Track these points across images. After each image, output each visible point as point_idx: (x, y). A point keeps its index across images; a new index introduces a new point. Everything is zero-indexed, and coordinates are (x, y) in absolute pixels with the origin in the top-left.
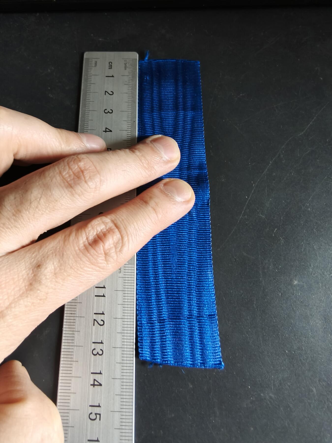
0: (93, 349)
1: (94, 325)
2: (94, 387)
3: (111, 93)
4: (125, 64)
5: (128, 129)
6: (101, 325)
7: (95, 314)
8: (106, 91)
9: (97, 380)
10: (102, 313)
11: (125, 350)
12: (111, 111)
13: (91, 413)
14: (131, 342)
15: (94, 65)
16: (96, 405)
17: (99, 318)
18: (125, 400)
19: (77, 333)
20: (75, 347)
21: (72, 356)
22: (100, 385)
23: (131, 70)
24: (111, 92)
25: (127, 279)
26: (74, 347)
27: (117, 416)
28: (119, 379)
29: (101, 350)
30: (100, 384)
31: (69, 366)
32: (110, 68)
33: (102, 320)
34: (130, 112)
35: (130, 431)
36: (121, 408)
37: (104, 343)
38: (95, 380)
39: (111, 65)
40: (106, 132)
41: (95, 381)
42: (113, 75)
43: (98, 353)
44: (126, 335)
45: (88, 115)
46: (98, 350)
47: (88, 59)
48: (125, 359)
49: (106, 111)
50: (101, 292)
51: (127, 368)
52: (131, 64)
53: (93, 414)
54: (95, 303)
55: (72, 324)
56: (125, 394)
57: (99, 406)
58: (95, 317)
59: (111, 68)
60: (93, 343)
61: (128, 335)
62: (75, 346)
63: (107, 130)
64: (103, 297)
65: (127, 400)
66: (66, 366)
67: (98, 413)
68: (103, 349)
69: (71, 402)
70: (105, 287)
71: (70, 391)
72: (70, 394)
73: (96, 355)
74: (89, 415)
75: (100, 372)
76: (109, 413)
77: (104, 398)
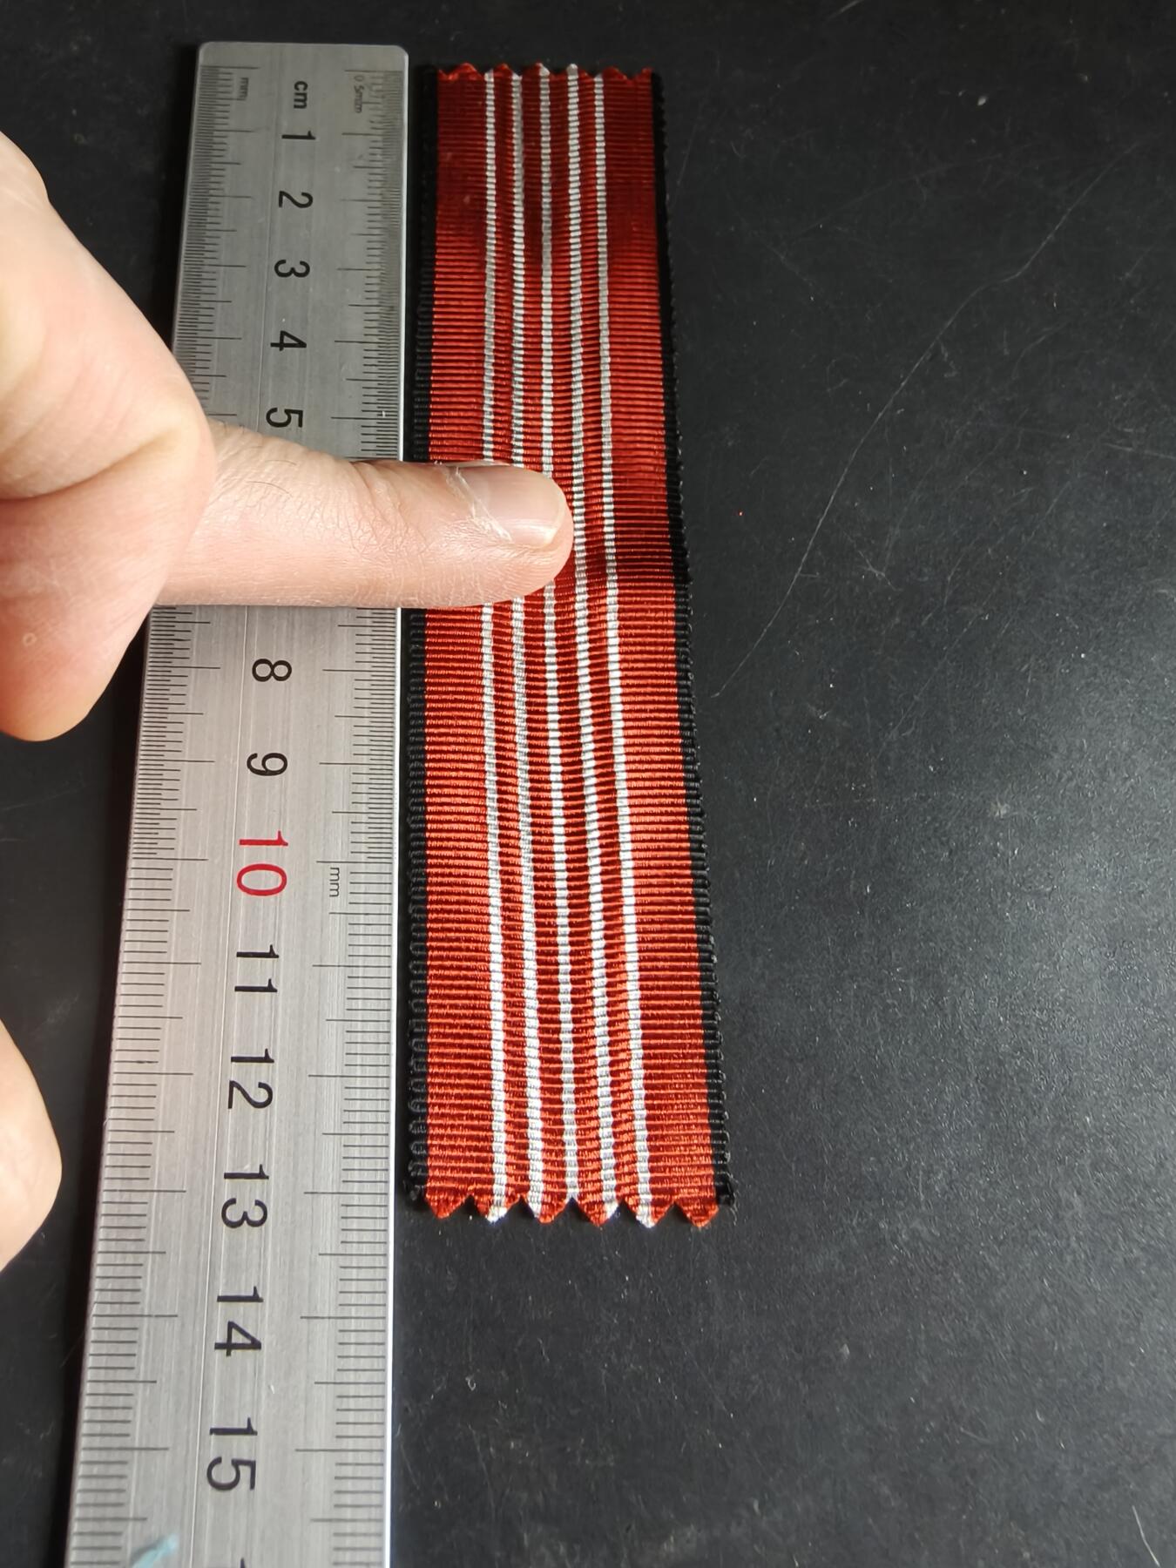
0: (226, 1200)
1: (230, 1106)
2: (228, 1354)
3: (305, 200)
4: (358, 90)
5: (365, 339)
6: (256, 1105)
7: (234, 1059)
8: (282, 194)
9: (241, 1325)
10: (263, 1055)
11: (355, 1200)
12: (301, 269)
13: (218, 1461)
14: (376, 1170)
15: (235, 93)
16: (236, 1425)
17: (251, 1076)
18: (352, 1403)
19: (162, 1138)
20: (155, 1194)
21: (142, 1234)
22: (256, 1345)
23: (379, 113)
24: (304, 194)
25: (362, 919)
26: (148, 1194)
27: (321, 1467)
28: (329, 1318)
29: (259, 1203)
30: (253, 1340)
31: (129, 1271)
32: (301, 104)
33: (261, 1085)
34: (377, 273)
35: (373, 1528)
36: (338, 1437)
37: (272, 1178)
38: (231, 1326)
39: (305, 95)
40: (281, 349)
41: (234, 1331)
42: (309, 133)
43: (245, 1216)
44: (357, 1140)
45: (213, 283)
46: (246, 1205)
47: (213, 70)
48: (354, 1236)
49: (282, 269)
50: (260, 972)
51: (363, 1274)
52: (378, 91)
53: (227, 1463)
54: (236, 1019)
55: (142, 1102)
56: (351, 1377)
57: (249, 1431)
58: (235, 1072)
59: (304, 107)
60: (227, 1177)
61: (368, 1140)
62: (153, 1191)
63: (287, 340)
64: (268, 994)
65: (362, 1403)
66: (119, 1271)
67: (245, 1457)
68: (264, 1202)
69: (138, 1416)
70: (276, 953)
71: (131, 1376)
72: (131, 1388)
73: (239, 1224)
74: (207, 1466)
75: (251, 1293)
76: (290, 1457)
77: (268, 1396)
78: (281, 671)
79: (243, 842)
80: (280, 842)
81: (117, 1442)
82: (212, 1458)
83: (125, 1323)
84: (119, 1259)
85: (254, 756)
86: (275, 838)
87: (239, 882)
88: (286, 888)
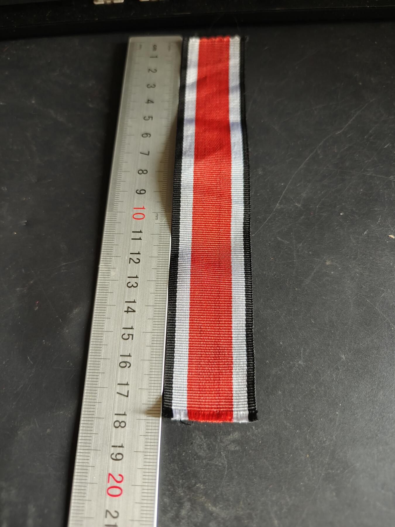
0: (128, 282)
1: (130, 263)
2: (127, 313)
3: (155, 71)
5: (169, 101)
6: (136, 263)
7: (131, 254)
9: (131, 307)
10: (138, 253)
11: (159, 282)
12: (153, 86)
13: (124, 334)
16: (129, 327)
17: (135, 257)
18: (157, 323)
19: (113, 269)
20: (111, 281)
21: (107, 289)
22: (134, 311)
27: (149, 336)
28: (152, 306)
29: (136, 283)
30: (133, 310)
33: (137, 259)
36: (153, 330)
37: (139, 278)
38: (128, 307)
41: (129, 308)
43: (132, 285)
44: (160, 270)
46: (133, 283)
48: (159, 290)
50: (138, 236)
54: (131, 245)
55: (108, 262)
56: (157, 318)
57: (132, 328)
58: (131, 256)
60: (128, 277)
63: (149, 102)
64: (140, 240)
65: (159, 323)
66: (102, 296)
67: (131, 333)
69: (106, 325)
70: (142, 231)
71: (104, 317)
72: (104, 319)
73: (131, 287)
74: (122, 335)
75: (134, 301)
76: (141, 334)
77: (137, 321)
78: (145, 172)
79: (134, 208)
80: (143, 208)
81: (101, 330)
82: (123, 333)
83: (104, 306)
84: (102, 294)
85: (138, 190)
86: (143, 207)
87: (133, 216)
88: (145, 218)
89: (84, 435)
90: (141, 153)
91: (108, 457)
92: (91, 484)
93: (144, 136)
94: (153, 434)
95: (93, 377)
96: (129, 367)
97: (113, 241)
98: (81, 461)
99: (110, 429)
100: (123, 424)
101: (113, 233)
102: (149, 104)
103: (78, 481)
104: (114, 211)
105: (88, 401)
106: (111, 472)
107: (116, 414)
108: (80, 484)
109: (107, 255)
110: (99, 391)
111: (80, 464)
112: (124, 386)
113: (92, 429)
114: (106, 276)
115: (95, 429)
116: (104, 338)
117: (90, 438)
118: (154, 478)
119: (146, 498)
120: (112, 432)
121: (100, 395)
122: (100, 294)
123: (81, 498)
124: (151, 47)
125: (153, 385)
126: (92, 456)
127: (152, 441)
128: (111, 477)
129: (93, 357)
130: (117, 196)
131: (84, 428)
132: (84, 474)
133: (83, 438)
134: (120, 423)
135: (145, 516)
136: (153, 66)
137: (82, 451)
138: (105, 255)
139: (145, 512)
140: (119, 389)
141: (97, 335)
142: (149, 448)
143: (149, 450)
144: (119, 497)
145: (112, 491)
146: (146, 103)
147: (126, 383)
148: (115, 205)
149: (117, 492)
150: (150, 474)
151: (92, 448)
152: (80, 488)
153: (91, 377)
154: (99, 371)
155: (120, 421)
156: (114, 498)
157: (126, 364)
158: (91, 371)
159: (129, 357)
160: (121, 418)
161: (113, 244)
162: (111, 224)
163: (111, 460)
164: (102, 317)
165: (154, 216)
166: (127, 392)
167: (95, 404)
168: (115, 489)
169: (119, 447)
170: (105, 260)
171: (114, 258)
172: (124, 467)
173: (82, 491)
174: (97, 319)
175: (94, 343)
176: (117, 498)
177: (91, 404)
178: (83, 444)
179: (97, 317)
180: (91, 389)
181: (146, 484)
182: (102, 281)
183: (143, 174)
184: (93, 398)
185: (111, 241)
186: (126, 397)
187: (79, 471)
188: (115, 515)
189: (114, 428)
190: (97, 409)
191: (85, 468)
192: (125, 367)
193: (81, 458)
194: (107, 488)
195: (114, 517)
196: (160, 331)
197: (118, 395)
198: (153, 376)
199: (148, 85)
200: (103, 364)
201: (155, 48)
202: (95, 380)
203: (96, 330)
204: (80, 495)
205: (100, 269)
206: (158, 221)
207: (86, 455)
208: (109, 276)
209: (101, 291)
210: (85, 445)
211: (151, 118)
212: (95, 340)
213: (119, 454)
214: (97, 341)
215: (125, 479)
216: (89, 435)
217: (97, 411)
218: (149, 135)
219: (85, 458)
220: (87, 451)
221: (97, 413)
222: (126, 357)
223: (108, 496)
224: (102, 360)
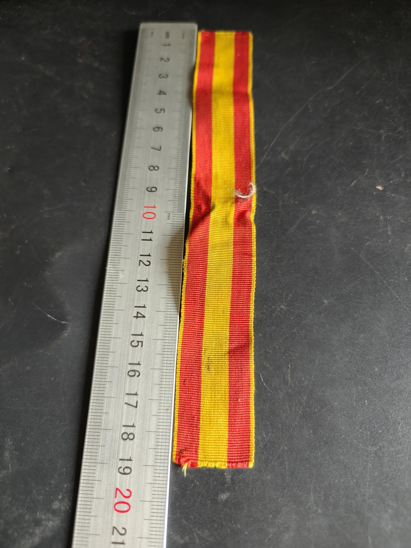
0: (138, 286)
1: (139, 265)
2: (137, 318)
6: (146, 265)
7: (141, 255)
9: (140, 312)
10: (148, 254)
11: (171, 286)
12: (166, 77)
13: (133, 341)
16: (138, 334)
17: (144, 260)
18: (168, 330)
19: (122, 272)
20: (119, 284)
21: (115, 292)
22: (144, 317)
25: (175, 225)
27: (159, 343)
28: (163, 311)
29: (146, 287)
31: (112, 300)
33: (148, 261)
36: (164, 337)
37: (150, 281)
38: (138, 313)
41: (139, 314)
43: (142, 289)
46: (143, 287)
48: (170, 294)
50: (148, 236)
54: (141, 246)
55: (116, 264)
56: (168, 324)
57: (141, 335)
58: (141, 258)
60: (138, 280)
63: (161, 93)
64: (150, 241)
66: (110, 300)
67: (140, 340)
68: (147, 286)
69: (113, 331)
70: (153, 232)
71: (112, 322)
72: (112, 325)
73: (141, 291)
74: (130, 342)
75: (143, 306)
76: (152, 341)
77: (147, 327)
78: (156, 168)
79: (145, 207)
80: (154, 207)
81: (108, 336)
83: (111, 311)
84: (110, 297)
85: (148, 188)
87: (143, 216)
88: (156, 218)
89: (90, 447)
90: (152, 148)
91: (115, 471)
92: (97, 499)
93: (155, 129)
94: (163, 447)
95: (99, 386)
96: (138, 376)
97: (122, 242)
98: (86, 475)
99: (117, 441)
100: (131, 437)
101: (122, 232)
102: (161, 95)
103: (84, 496)
104: (123, 209)
105: (94, 411)
106: (118, 487)
107: (124, 426)
108: (86, 499)
109: (115, 257)
110: (106, 401)
111: (86, 478)
112: (132, 396)
113: (99, 441)
114: (114, 279)
115: (101, 441)
116: (111, 345)
117: (97, 451)
118: (164, 493)
119: (155, 514)
120: (119, 445)
121: (107, 405)
122: (108, 297)
123: (87, 514)
124: (164, 35)
125: (163, 395)
126: (98, 469)
127: (163, 454)
128: (118, 492)
129: (99, 365)
130: (126, 194)
131: (90, 440)
132: (90, 489)
133: (89, 450)
134: (128, 436)
135: (154, 533)
136: (165, 55)
137: (87, 464)
138: (113, 256)
139: (154, 529)
140: (127, 399)
141: (104, 342)
142: (159, 462)
143: (159, 464)
144: (127, 513)
145: (119, 507)
146: (158, 94)
147: (135, 393)
148: (124, 203)
149: (125, 507)
150: (160, 489)
151: (99, 461)
152: (86, 503)
153: (97, 386)
154: (106, 380)
155: (129, 433)
156: (122, 514)
157: (135, 373)
158: (98, 380)
159: (138, 366)
160: (129, 430)
161: (122, 244)
162: (119, 223)
163: (119, 474)
164: (109, 322)
165: (166, 215)
166: (136, 402)
167: (102, 414)
168: (123, 504)
169: (127, 460)
170: (113, 261)
171: (122, 260)
172: (132, 481)
173: (88, 507)
174: (104, 325)
175: (101, 350)
176: (125, 514)
177: (98, 414)
178: (88, 457)
179: (105, 322)
180: (98, 398)
181: (156, 500)
182: (109, 284)
183: (154, 170)
184: (100, 408)
185: (120, 242)
186: (134, 408)
187: (85, 485)
188: (123, 532)
189: (122, 440)
190: (104, 420)
191: (91, 482)
192: (134, 375)
193: (87, 471)
194: (114, 504)
195: (121, 534)
196: (171, 339)
197: (126, 406)
198: (164, 386)
199: (160, 75)
200: (110, 373)
201: (167, 35)
202: (101, 389)
203: (103, 336)
204: (85, 510)
205: (108, 271)
206: (169, 222)
207: (92, 468)
208: (117, 279)
209: (108, 295)
210: (91, 457)
211: (163, 111)
212: (101, 347)
213: (127, 467)
214: (104, 347)
215: (133, 494)
216: (95, 447)
217: (103, 422)
218: (160, 129)
219: (91, 471)
220: (92, 464)
221: (104, 424)
222: (135, 365)
223: (115, 512)
224: (109, 369)
